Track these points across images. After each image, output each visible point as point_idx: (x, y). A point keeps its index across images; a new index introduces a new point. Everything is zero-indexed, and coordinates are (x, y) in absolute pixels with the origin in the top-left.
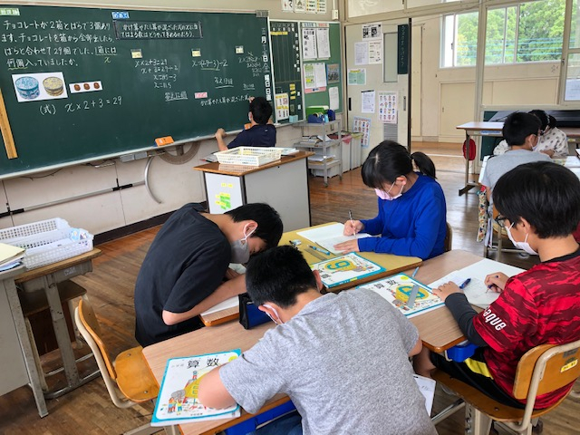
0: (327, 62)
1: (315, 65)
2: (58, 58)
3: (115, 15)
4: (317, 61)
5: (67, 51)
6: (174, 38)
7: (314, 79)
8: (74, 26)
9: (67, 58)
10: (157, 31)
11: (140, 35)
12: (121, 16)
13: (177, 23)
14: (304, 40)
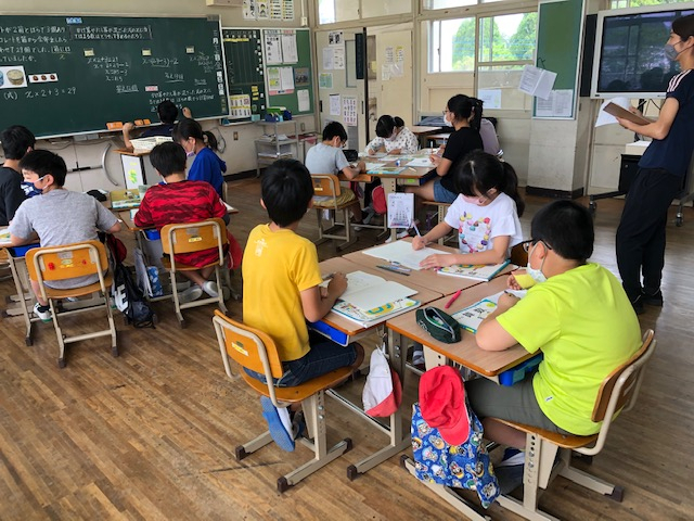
0: (294, 67)
1: (281, 70)
2: (20, 55)
3: (69, 21)
4: (282, 65)
5: (27, 50)
6: (124, 39)
7: (280, 82)
8: (33, 30)
9: (27, 55)
10: (108, 33)
11: (92, 36)
12: (74, 21)
13: (127, 26)
14: (267, 46)
